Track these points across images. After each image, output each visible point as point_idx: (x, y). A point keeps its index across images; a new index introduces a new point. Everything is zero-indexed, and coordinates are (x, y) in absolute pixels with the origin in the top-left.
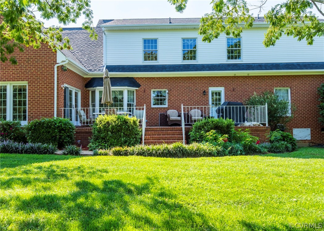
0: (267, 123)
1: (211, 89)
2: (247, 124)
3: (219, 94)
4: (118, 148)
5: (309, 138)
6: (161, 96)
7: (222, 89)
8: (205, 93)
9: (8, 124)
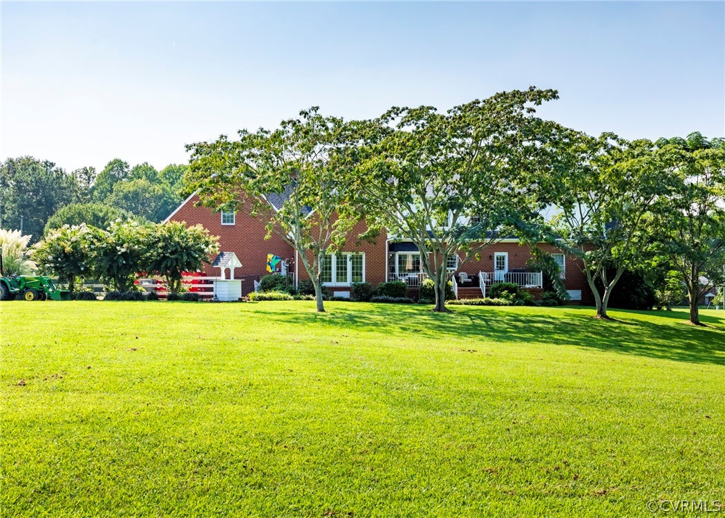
0: (542, 285)
1: (497, 254)
2: (527, 286)
3: (504, 258)
4: (450, 301)
5: (580, 298)
6: (452, 259)
7: (505, 254)
8: (491, 257)
9: (363, 285)
